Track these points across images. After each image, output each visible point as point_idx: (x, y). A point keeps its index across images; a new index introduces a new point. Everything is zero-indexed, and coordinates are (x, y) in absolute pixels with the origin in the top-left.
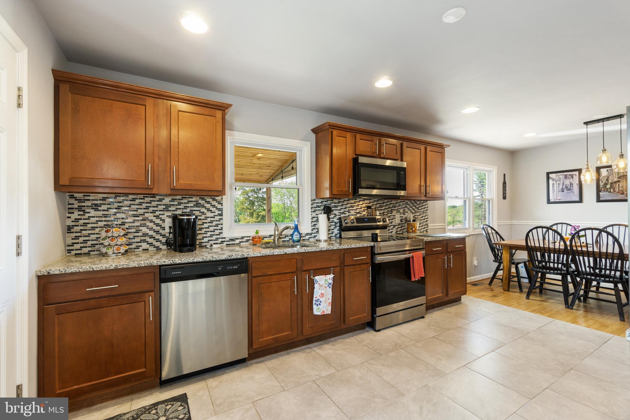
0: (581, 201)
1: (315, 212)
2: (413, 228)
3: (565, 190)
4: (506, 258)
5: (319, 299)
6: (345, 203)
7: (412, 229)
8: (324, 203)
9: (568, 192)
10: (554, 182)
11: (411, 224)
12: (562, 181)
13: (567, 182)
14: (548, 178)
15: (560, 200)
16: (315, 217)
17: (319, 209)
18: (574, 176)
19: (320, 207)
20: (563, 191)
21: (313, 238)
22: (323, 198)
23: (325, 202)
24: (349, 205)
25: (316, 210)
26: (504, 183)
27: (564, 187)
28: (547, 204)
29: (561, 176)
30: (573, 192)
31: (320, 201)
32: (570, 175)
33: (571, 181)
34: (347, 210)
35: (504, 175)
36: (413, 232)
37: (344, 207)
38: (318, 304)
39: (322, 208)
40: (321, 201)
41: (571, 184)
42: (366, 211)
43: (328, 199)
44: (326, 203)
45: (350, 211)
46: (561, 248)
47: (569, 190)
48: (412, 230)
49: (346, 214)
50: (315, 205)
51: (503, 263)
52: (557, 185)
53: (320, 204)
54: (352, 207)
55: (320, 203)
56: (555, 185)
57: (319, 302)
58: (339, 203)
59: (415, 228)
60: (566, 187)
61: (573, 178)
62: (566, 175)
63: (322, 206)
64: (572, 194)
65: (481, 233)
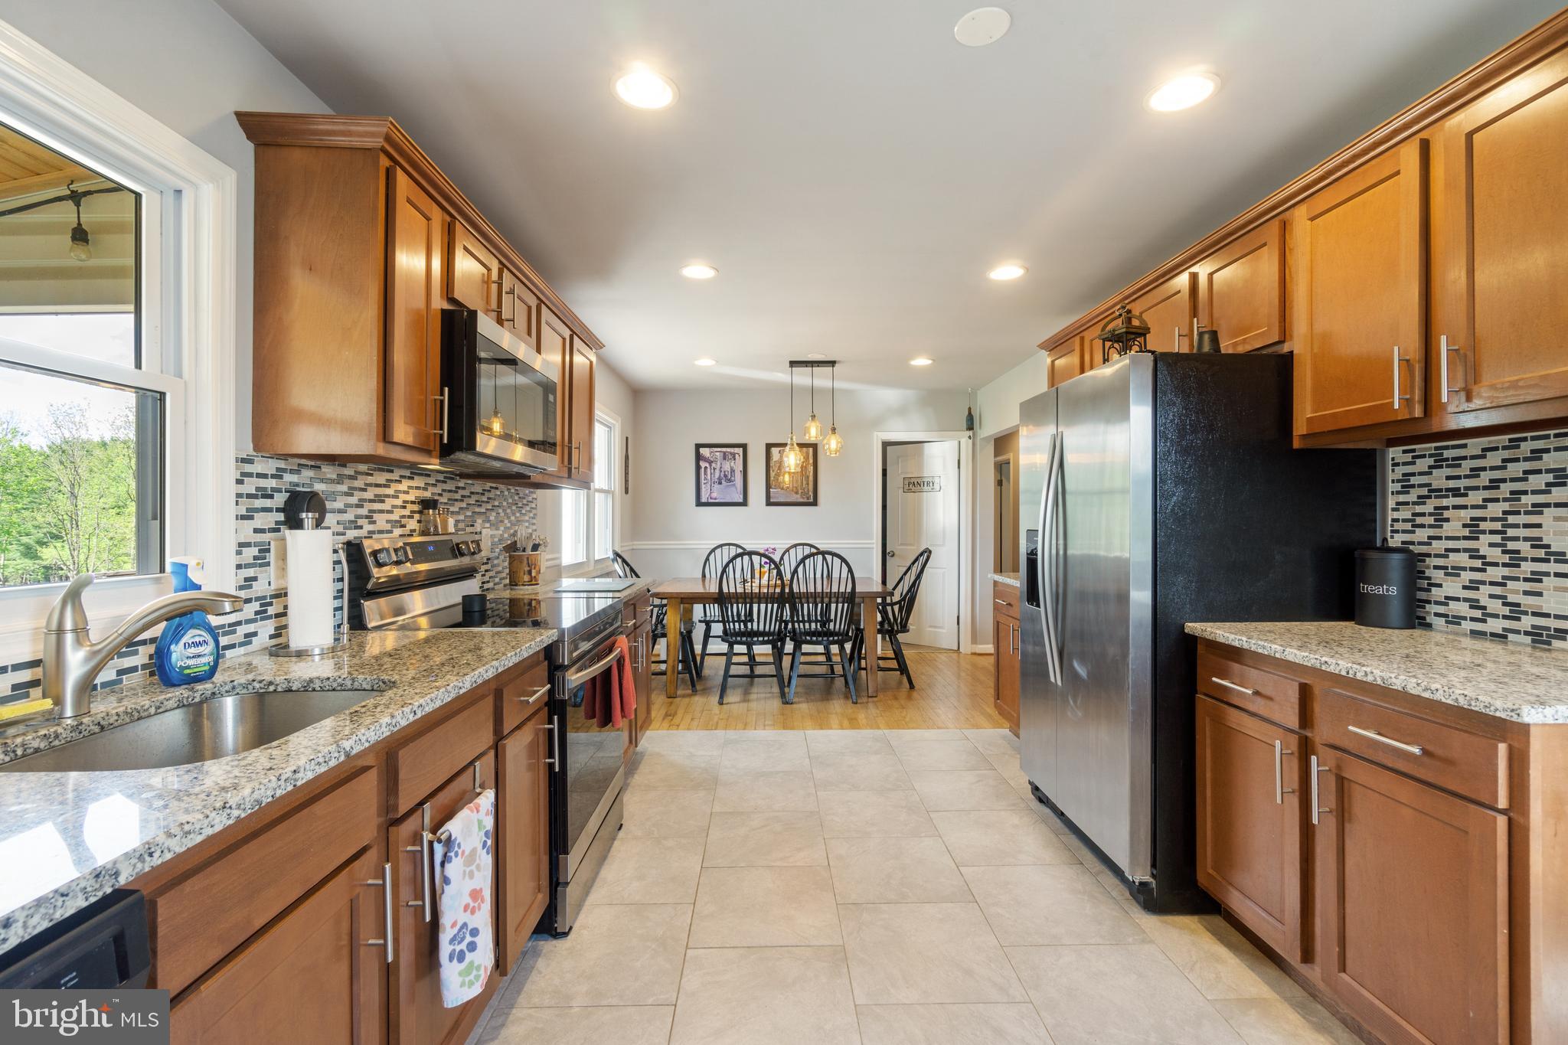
0: (744, 503)
1: (251, 518)
2: (533, 571)
3: (723, 482)
4: (673, 625)
5: (465, 925)
6: (359, 483)
7: (530, 572)
8: (289, 478)
9: (728, 486)
10: (708, 465)
11: (528, 558)
12: (719, 463)
13: (727, 466)
14: (699, 457)
15: (715, 499)
16: (248, 545)
17: (267, 503)
18: (737, 456)
19: (271, 497)
20: (720, 483)
21: (242, 644)
22: (285, 457)
23: (292, 471)
24: (369, 494)
25: (257, 510)
26: (627, 457)
27: (722, 473)
28: (697, 506)
29: (718, 454)
30: (734, 485)
31: (270, 466)
32: (731, 453)
33: (732, 464)
34: (364, 511)
35: (627, 438)
36: (531, 581)
37: (354, 500)
38: (465, 948)
39: (280, 499)
40: (278, 469)
41: (733, 471)
42: (417, 516)
43: (303, 461)
44: (294, 478)
45: (376, 516)
46: (746, 591)
47: (730, 481)
48: (529, 577)
49: (361, 527)
50: (250, 486)
51: (668, 636)
52: (712, 471)
53: (272, 483)
54: (379, 499)
55: (273, 476)
56: (709, 470)
57: (468, 939)
58: (340, 479)
59: (537, 568)
60: (725, 476)
61: (735, 459)
62: (724, 453)
63: (279, 491)
64: (733, 489)
65: (610, 570)
